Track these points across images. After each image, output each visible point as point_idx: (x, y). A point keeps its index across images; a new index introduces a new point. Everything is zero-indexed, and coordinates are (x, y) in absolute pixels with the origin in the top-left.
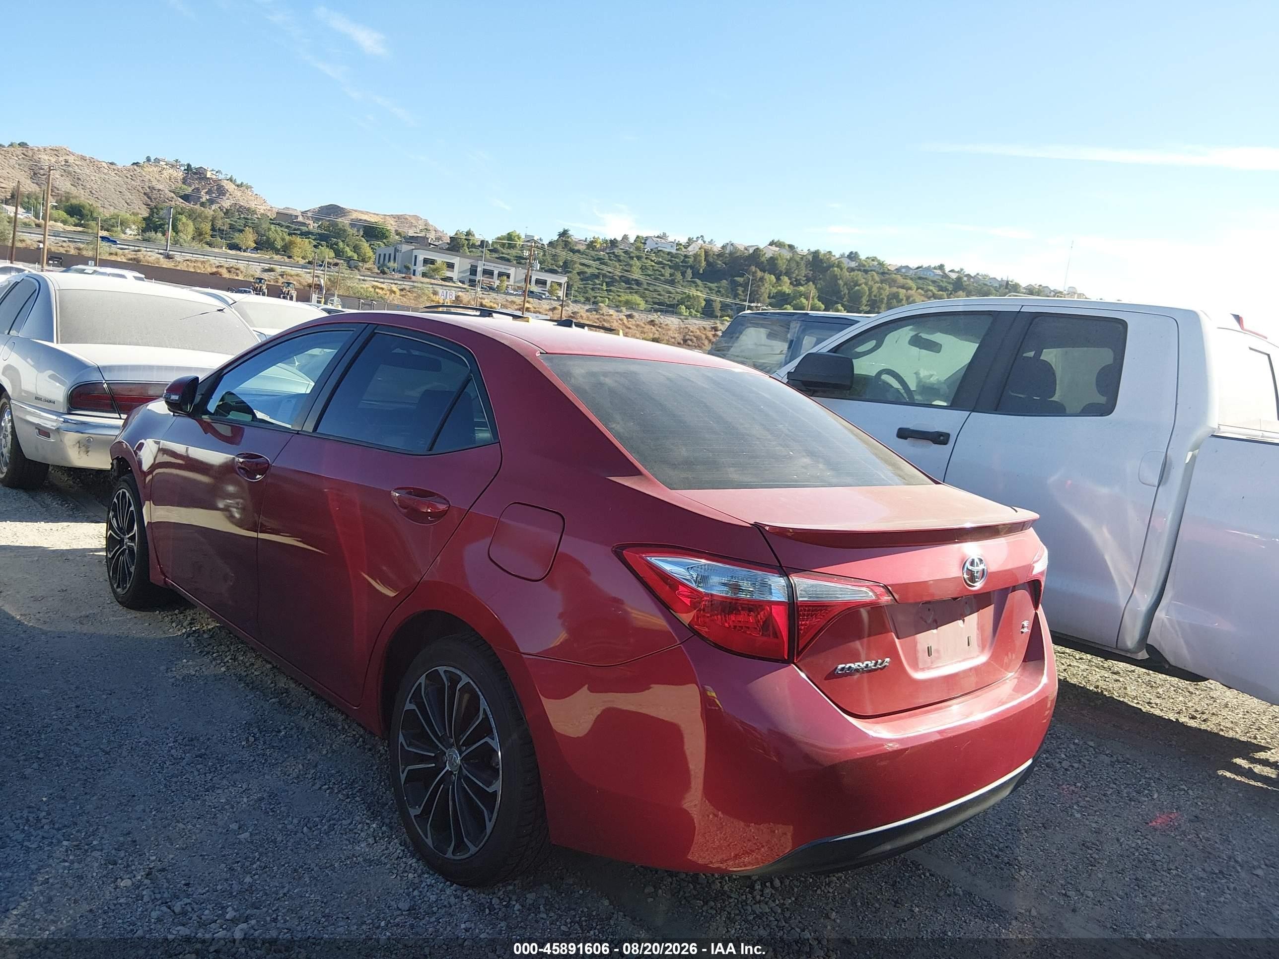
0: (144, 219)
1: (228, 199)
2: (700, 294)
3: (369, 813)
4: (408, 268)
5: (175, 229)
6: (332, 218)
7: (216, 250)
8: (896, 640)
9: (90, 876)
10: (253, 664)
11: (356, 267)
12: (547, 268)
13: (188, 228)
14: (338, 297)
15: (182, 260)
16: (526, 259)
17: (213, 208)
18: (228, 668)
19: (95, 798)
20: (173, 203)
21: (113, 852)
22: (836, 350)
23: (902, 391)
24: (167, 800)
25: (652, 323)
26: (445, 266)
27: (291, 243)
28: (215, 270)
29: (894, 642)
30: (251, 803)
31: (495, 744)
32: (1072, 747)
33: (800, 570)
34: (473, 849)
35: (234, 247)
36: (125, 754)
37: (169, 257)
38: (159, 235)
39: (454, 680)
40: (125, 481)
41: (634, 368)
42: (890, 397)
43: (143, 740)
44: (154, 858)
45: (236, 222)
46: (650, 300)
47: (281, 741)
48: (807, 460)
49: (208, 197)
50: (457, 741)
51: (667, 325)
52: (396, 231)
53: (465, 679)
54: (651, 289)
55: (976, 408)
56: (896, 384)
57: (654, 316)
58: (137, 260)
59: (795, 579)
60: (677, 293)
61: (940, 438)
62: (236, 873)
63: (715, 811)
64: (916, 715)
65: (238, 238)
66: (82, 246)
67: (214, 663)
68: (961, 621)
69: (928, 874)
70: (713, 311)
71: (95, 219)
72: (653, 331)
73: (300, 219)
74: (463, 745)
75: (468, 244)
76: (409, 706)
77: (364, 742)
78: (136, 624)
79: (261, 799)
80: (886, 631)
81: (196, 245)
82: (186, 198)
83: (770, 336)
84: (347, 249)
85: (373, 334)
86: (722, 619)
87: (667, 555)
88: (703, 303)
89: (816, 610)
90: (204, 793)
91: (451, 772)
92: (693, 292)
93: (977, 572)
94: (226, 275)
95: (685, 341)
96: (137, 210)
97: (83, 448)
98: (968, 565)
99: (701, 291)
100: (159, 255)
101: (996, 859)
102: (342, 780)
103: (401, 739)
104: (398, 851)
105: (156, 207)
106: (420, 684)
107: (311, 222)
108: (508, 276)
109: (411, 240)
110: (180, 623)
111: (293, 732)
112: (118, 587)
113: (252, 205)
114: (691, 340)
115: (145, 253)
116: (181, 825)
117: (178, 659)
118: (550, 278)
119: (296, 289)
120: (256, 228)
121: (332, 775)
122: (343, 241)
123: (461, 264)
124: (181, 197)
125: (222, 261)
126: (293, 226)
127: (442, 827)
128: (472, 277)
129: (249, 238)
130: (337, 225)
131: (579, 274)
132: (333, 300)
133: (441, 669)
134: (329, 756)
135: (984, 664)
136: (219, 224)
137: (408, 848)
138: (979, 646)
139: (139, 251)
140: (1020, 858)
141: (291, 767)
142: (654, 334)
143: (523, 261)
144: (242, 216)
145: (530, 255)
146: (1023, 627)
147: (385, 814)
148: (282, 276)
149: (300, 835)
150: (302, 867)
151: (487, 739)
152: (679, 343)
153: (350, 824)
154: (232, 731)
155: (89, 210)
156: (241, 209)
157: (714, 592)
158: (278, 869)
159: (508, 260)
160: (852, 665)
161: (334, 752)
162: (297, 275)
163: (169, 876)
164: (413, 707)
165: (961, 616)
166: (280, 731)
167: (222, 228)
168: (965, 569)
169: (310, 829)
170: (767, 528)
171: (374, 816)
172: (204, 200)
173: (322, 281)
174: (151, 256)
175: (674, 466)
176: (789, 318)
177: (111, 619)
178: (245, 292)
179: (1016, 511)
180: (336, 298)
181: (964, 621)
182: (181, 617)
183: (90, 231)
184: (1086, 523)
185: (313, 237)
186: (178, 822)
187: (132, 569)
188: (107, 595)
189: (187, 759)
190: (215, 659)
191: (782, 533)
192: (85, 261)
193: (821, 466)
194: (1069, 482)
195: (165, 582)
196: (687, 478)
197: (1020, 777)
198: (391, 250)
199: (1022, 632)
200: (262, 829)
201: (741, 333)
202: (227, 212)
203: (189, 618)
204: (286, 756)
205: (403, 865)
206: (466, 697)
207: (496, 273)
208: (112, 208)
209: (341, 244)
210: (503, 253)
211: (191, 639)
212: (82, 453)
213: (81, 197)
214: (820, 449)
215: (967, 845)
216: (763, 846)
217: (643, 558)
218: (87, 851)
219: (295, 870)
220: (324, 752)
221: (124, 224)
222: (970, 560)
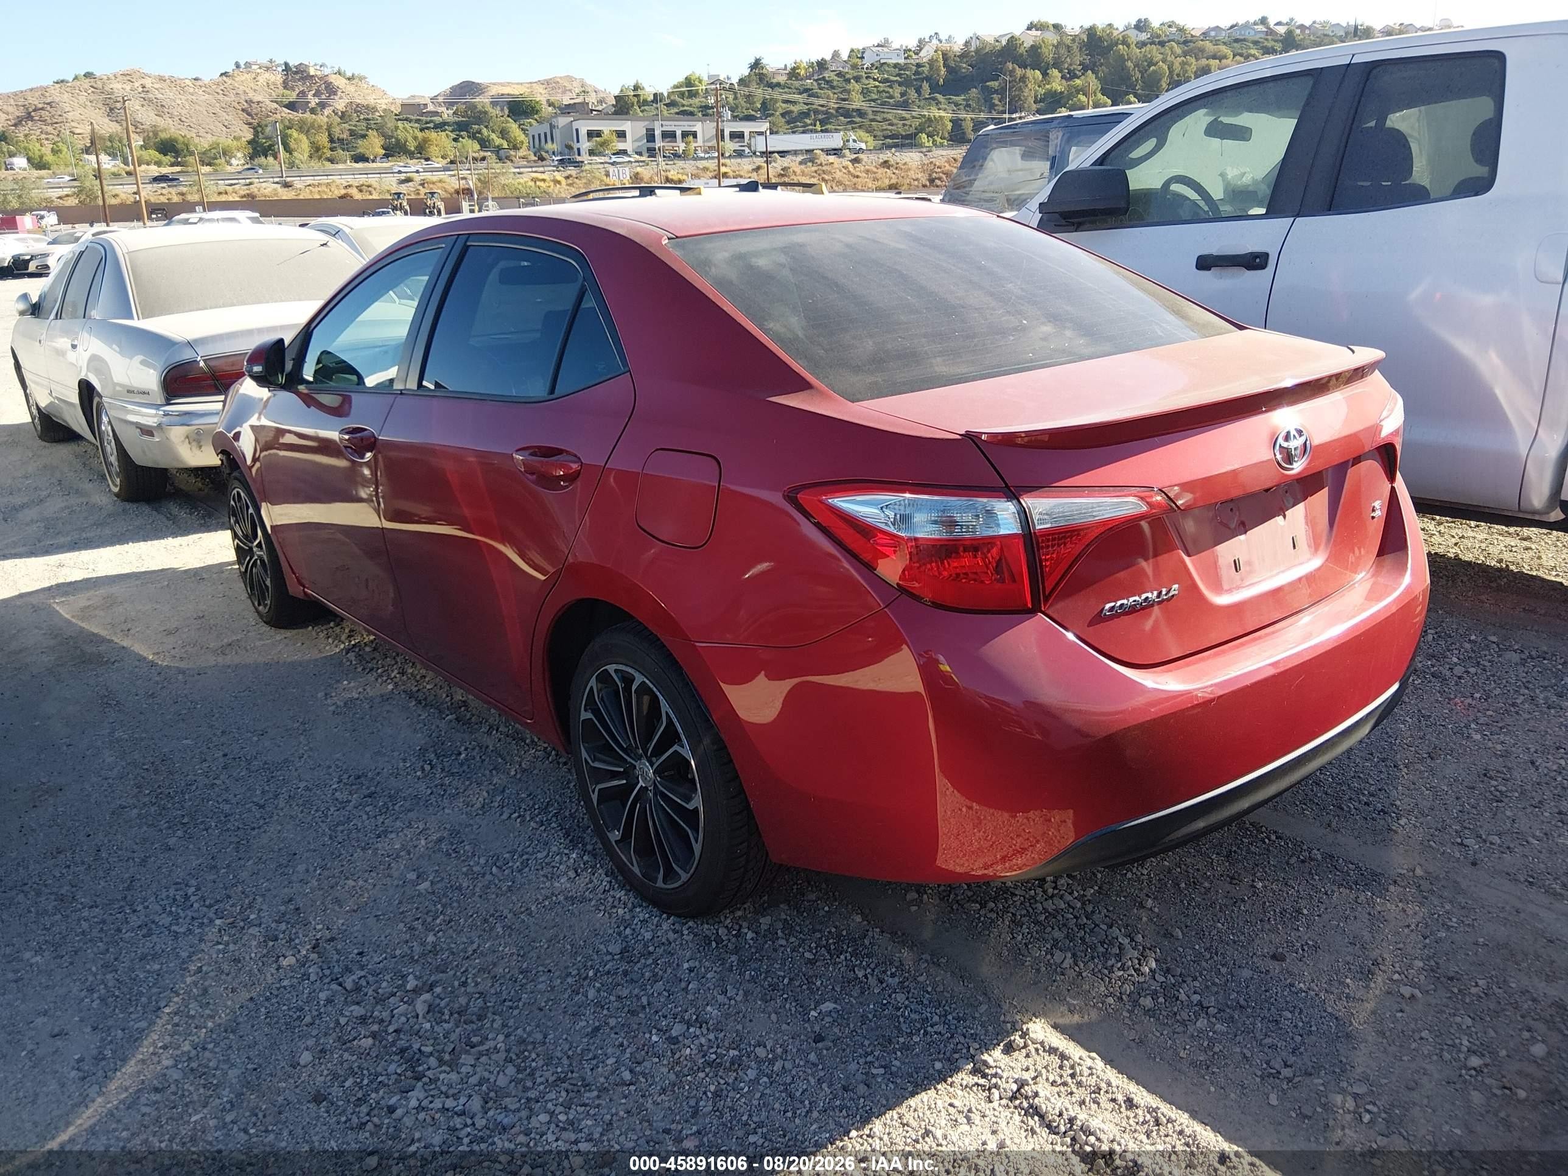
0: (249, 142)
1: (341, 98)
2: (942, 113)
3: (568, 841)
4: (570, 148)
5: (288, 149)
6: (468, 99)
7: (340, 166)
8: (1187, 559)
9: (248, 958)
10: (424, 677)
11: (508, 158)
12: (741, 115)
13: (302, 144)
14: (493, 199)
15: (304, 186)
16: (712, 108)
17: (326, 113)
18: (396, 685)
19: (251, 862)
20: (278, 116)
21: (273, 925)
22: (1101, 161)
23: (1202, 204)
24: (333, 853)
25: (886, 164)
26: (614, 137)
27: (426, 140)
28: (343, 192)
29: (1183, 562)
30: (430, 845)
31: (686, 752)
32: (1468, 646)
33: (1034, 487)
34: (684, 877)
35: (360, 158)
36: (282, 804)
37: (287, 185)
38: (271, 159)
39: (628, 680)
40: (236, 478)
41: (799, 238)
42: (1185, 216)
43: (302, 785)
44: (320, 926)
45: (355, 126)
46: (879, 133)
47: (462, 765)
48: (1047, 329)
49: (317, 101)
50: (645, 751)
51: (905, 164)
52: (548, 101)
53: (639, 679)
54: (878, 118)
55: (1300, 213)
56: (1192, 195)
57: (886, 155)
58: (252, 196)
59: (1028, 501)
60: (913, 117)
61: (1255, 261)
62: (417, 933)
63: (969, 803)
64: (1223, 652)
65: (362, 146)
66: (184, 190)
67: (380, 680)
68: (1281, 517)
69: (1273, 837)
70: (964, 133)
71: (192, 154)
72: (887, 176)
73: (431, 108)
74: (652, 755)
75: (638, 101)
76: (585, 715)
77: (557, 755)
78: (287, 645)
79: (440, 840)
80: (1170, 548)
81: (315, 164)
82: (291, 106)
83: (1026, 156)
84: (493, 136)
85: (466, 249)
86: (938, 568)
87: (852, 493)
88: (949, 126)
89: (1064, 537)
90: (375, 840)
91: (646, 788)
92: (935, 112)
93: (1295, 449)
94: (358, 196)
95: (932, 181)
96: (238, 133)
97: (194, 444)
98: (1281, 441)
99: (945, 110)
100: (278, 186)
101: (1366, 807)
102: (534, 804)
103: (584, 754)
104: (604, 883)
105: (259, 125)
106: (592, 688)
107: (444, 109)
108: (695, 135)
109: (567, 110)
110: (337, 637)
111: (474, 753)
112: (259, 604)
113: (371, 100)
114: (940, 179)
115: (258, 185)
116: (351, 883)
117: (338, 681)
118: (746, 128)
119: (442, 200)
120: (380, 129)
121: (523, 800)
122: (486, 127)
123: (634, 129)
124: (286, 106)
125: (349, 179)
126: (424, 118)
127: (645, 851)
128: (651, 145)
129: (374, 144)
130: (476, 107)
131: (783, 115)
132: (487, 206)
133: (611, 668)
134: (518, 776)
135: (1319, 569)
136: (337, 132)
137: (616, 878)
138: (1309, 546)
139: (251, 184)
140: (1398, 803)
141: (474, 795)
142: (890, 178)
143: (710, 111)
144: (362, 117)
145: (717, 101)
146: (1373, 510)
147: (588, 839)
148: (422, 185)
149: (488, 877)
150: (493, 915)
151: (676, 747)
152: (924, 186)
153: (546, 857)
154: (404, 760)
155: (183, 143)
156: (358, 109)
157: (918, 535)
158: (466, 921)
159: (692, 114)
160: (1125, 601)
161: (524, 771)
162: (440, 181)
163: (339, 947)
164: (589, 715)
165: (1281, 511)
166: (460, 754)
167: (341, 136)
168: (1277, 447)
169: (500, 868)
170: (983, 437)
171: (573, 844)
172: (313, 104)
173: (471, 183)
174: (267, 187)
175: (857, 369)
176: (1047, 126)
177: (258, 643)
178: (384, 213)
179: (1353, 352)
180: (490, 203)
181: (1285, 517)
182: (338, 630)
183: (190, 169)
184: (1465, 348)
185: (450, 128)
186: (347, 878)
187: (268, 582)
188: (251, 617)
189: (354, 802)
190: (381, 676)
191: (1008, 440)
192: (190, 207)
193: (1068, 333)
194: (1438, 295)
195: (305, 593)
196: (876, 383)
197: (1382, 708)
198: (545, 128)
199: (1373, 518)
200: (443, 875)
201: (985, 159)
202: (343, 116)
203: (347, 631)
204: (467, 783)
205: (610, 900)
206: (646, 699)
207: (679, 134)
208: (209, 136)
209: (485, 131)
210: (683, 106)
211: (351, 656)
212: (194, 449)
213: (171, 129)
214: (1068, 308)
215: (1326, 794)
216: (1038, 842)
217: (821, 502)
218: (243, 928)
219: (486, 921)
220: (513, 773)
221: (227, 153)
222: (1283, 434)
